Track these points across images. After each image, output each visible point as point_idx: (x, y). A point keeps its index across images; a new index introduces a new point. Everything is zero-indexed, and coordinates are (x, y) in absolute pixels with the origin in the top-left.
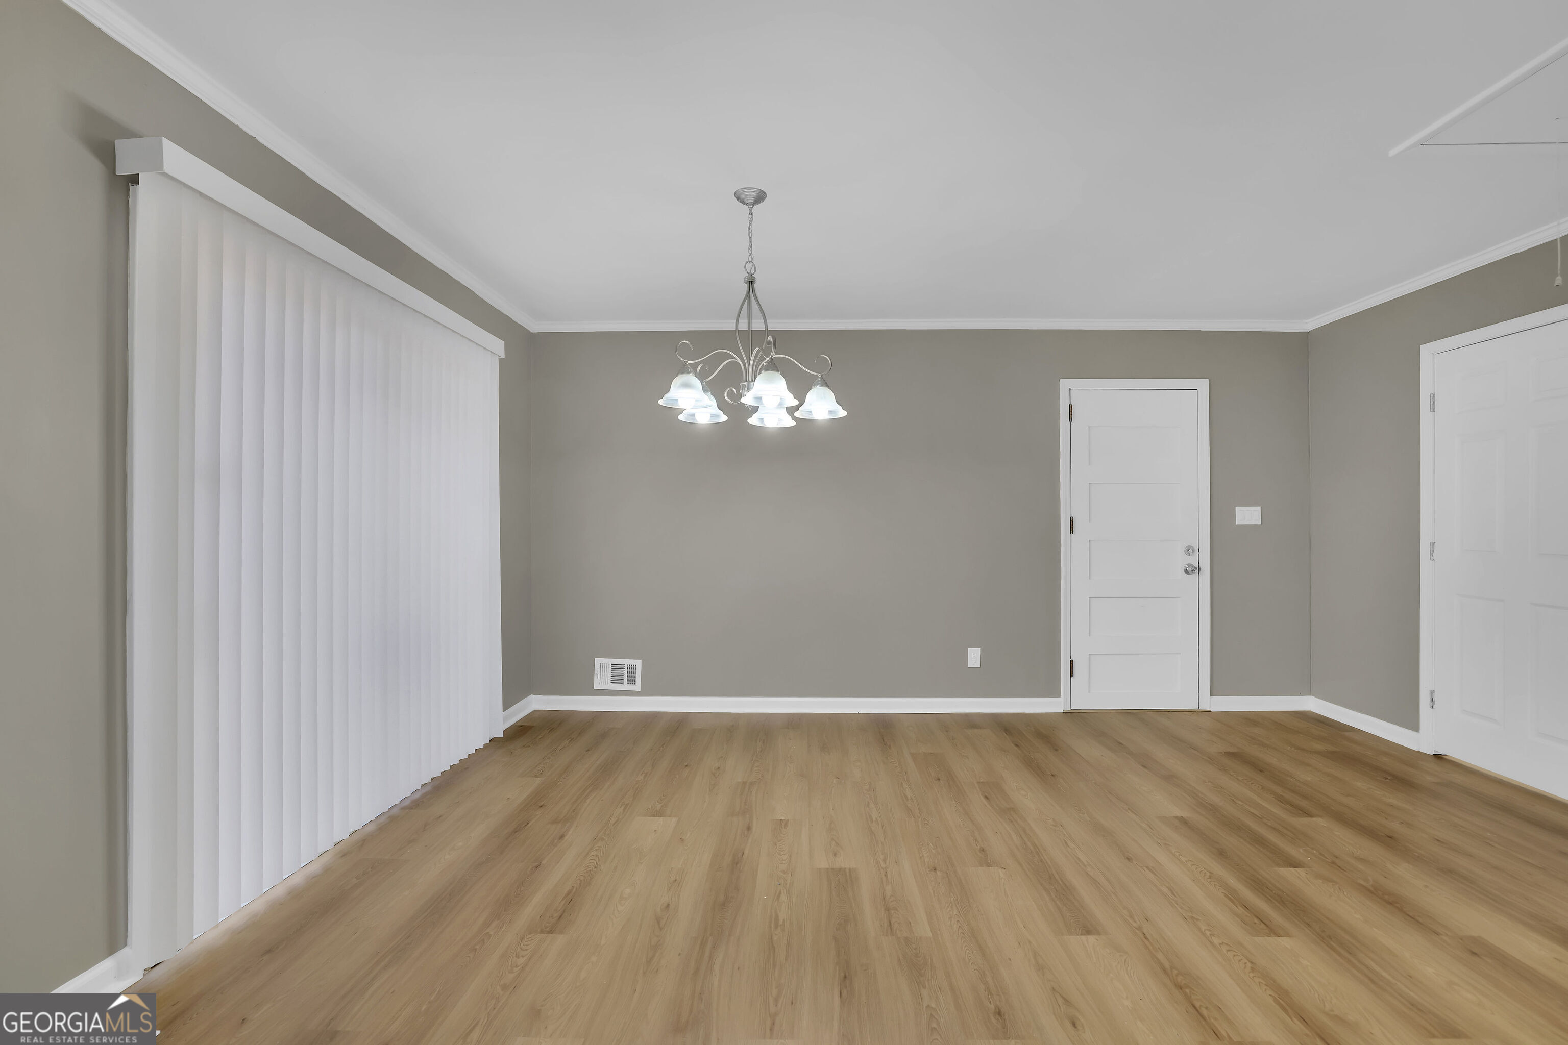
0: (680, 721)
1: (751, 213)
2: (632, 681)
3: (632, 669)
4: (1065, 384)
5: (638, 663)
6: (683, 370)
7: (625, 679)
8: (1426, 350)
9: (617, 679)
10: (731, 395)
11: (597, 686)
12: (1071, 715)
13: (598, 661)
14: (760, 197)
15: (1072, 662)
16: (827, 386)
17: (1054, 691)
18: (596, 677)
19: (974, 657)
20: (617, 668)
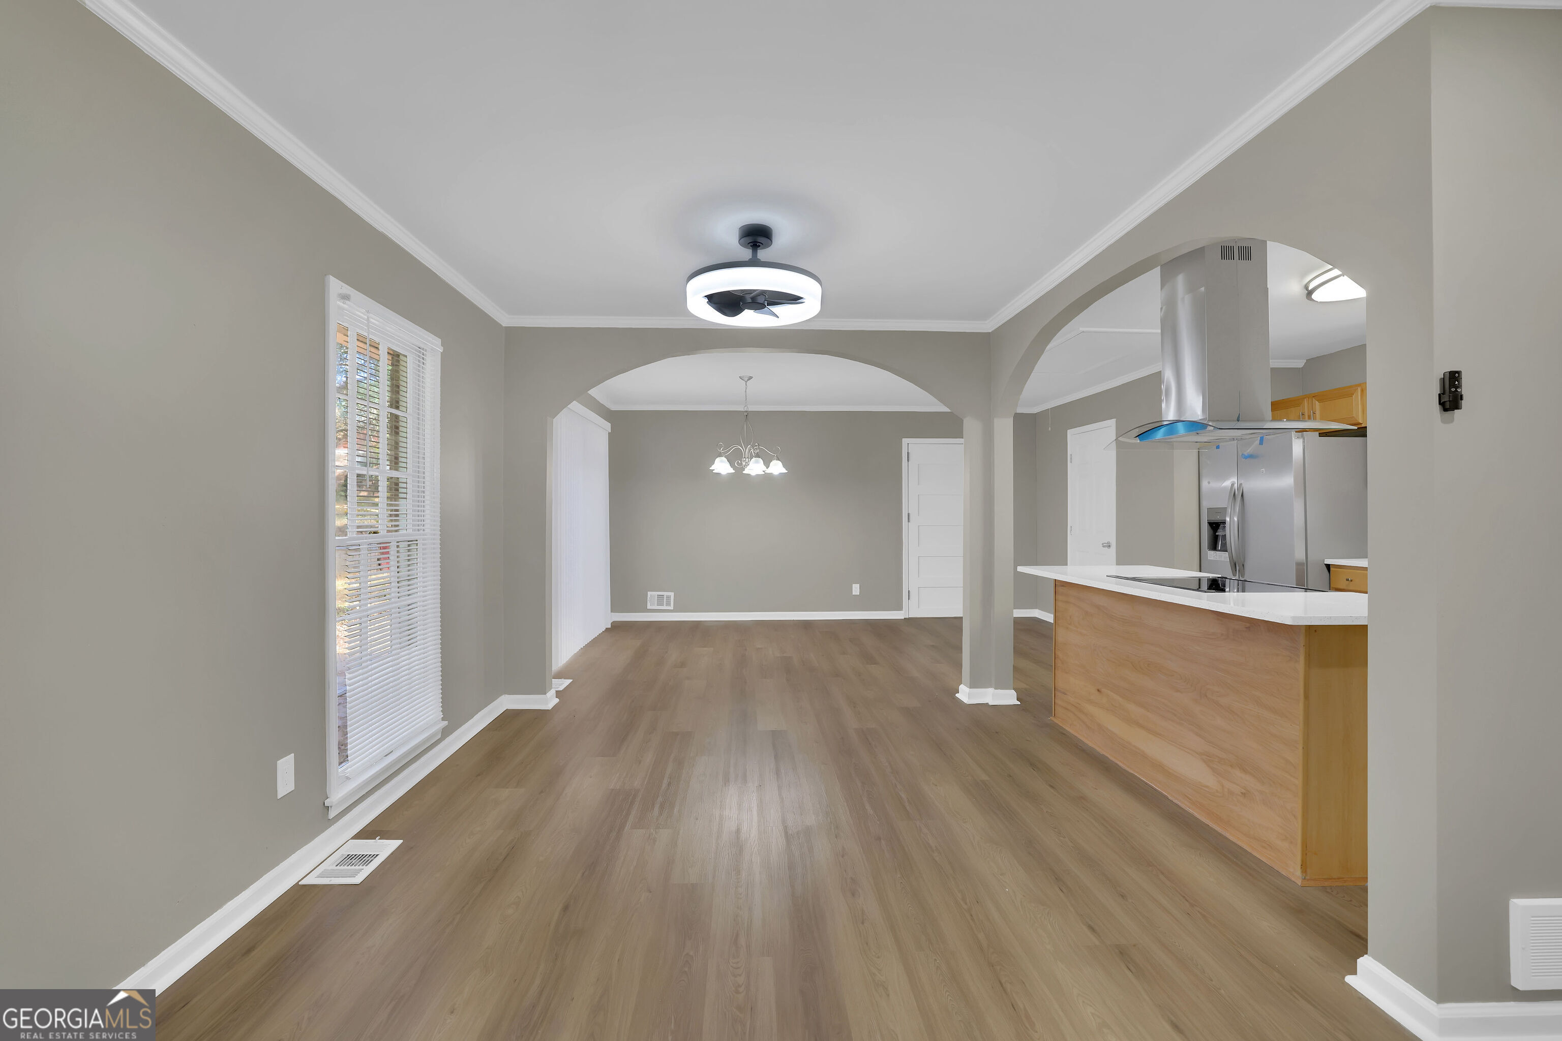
0: (696, 625)
1: (746, 385)
2: (668, 604)
3: (668, 597)
4: (905, 441)
5: (672, 594)
6: (720, 455)
7: (665, 604)
8: (1070, 432)
9: (660, 603)
10: (738, 463)
11: (649, 607)
12: (908, 621)
13: (649, 593)
14: (750, 378)
15: (909, 591)
16: (779, 460)
17: (900, 608)
18: (648, 602)
19: (856, 589)
20: (660, 597)
